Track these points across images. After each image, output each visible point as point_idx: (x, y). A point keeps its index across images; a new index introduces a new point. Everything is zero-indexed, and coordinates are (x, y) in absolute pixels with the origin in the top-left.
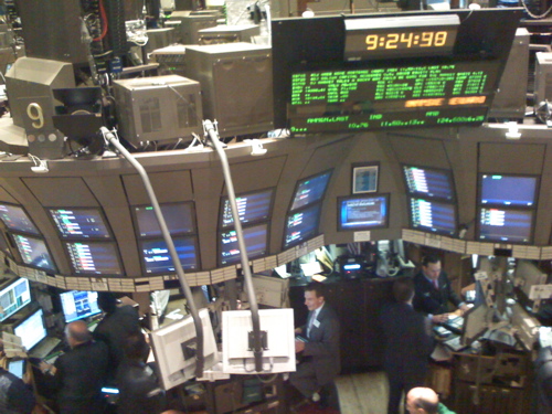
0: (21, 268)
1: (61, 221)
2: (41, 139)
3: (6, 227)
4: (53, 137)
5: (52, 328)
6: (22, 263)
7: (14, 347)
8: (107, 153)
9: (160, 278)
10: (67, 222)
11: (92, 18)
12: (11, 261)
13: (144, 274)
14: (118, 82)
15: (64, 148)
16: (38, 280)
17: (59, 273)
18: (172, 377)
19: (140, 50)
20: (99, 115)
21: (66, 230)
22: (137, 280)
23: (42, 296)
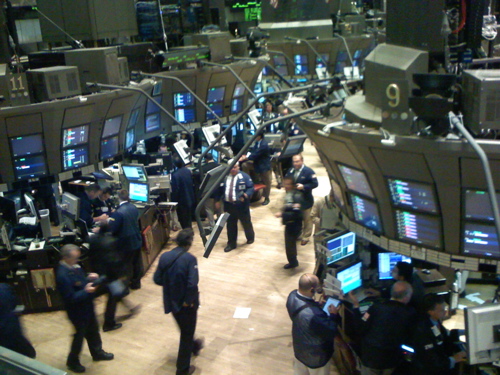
0: (352, 224)
1: (395, 190)
2: (394, 116)
3: (347, 187)
4: (404, 116)
5: (367, 281)
6: (353, 220)
7: (334, 288)
8: (450, 136)
9: (476, 260)
10: (402, 192)
11: (454, 12)
12: (344, 216)
13: (461, 253)
14: (468, 71)
15: (413, 127)
16: (365, 237)
17: (384, 234)
18: (478, 354)
19: (488, 43)
20: (451, 100)
21: (398, 199)
22: (454, 257)
23: (363, 251)
